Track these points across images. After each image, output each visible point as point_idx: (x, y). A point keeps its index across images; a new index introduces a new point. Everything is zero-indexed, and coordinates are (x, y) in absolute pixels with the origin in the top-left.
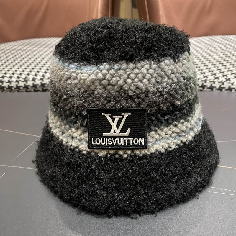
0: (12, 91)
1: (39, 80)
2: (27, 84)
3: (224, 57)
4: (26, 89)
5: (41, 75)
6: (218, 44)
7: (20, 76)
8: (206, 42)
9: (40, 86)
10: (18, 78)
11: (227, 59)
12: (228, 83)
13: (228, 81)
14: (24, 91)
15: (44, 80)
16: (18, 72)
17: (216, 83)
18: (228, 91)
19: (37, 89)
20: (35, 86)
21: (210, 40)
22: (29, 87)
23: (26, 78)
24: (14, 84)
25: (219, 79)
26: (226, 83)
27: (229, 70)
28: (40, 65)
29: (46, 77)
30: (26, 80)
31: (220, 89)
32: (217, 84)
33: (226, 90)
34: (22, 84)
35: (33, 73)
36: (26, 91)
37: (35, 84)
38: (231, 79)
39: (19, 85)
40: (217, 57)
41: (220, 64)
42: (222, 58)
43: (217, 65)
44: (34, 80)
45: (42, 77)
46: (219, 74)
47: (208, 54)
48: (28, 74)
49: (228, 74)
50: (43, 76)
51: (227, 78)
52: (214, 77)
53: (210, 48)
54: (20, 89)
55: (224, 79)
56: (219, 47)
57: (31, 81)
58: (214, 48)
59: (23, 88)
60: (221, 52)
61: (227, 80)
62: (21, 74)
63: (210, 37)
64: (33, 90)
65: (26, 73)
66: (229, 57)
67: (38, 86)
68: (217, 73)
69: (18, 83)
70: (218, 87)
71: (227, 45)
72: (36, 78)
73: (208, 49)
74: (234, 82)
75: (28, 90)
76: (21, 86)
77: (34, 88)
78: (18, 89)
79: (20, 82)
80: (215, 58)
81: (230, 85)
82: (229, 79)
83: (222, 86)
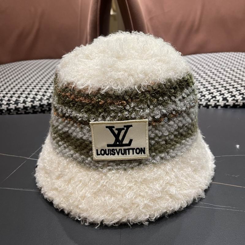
0: (3, 114)
1: (29, 102)
2: (17, 107)
3: (211, 75)
4: (16, 111)
5: (32, 97)
6: (207, 62)
7: (11, 99)
8: (195, 60)
9: (30, 108)
10: (9, 100)
11: (214, 77)
12: (214, 100)
13: (214, 99)
14: (15, 113)
15: (35, 102)
16: (9, 95)
17: (203, 100)
18: (215, 108)
19: (27, 111)
20: (25, 108)
21: (199, 58)
22: (20, 110)
23: (17, 100)
24: (4, 107)
25: (205, 97)
26: (212, 100)
27: (215, 87)
28: (31, 88)
29: (37, 100)
30: (16, 102)
31: (207, 106)
32: (204, 102)
33: (213, 107)
34: (12, 106)
35: (24, 95)
36: (17, 113)
37: (26, 106)
38: (217, 97)
39: (9, 108)
40: (204, 75)
41: (207, 81)
42: (209, 76)
43: (204, 83)
44: (24, 102)
45: (33, 100)
46: (205, 91)
47: (196, 72)
48: (19, 97)
49: (214, 92)
50: (34, 98)
51: (213, 95)
52: (201, 95)
53: (199, 66)
54: (11, 112)
55: (209, 97)
56: (207, 65)
57: (21, 103)
58: (203, 66)
59: (14, 110)
60: (209, 70)
61: (213, 97)
62: (11, 97)
63: (199, 55)
64: (23, 112)
65: (16, 95)
66: (216, 74)
67: (29, 108)
68: (203, 91)
69: (9, 106)
70: (204, 104)
71: (215, 63)
72: (26, 100)
73: (196, 67)
74: (220, 99)
75: (19, 112)
76: (12, 109)
77: (25, 110)
78: (8, 112)
79: (11, 105)
80: (202, 76)
81: (216, 102)
82: (215, 97)
83: (209, 103)
